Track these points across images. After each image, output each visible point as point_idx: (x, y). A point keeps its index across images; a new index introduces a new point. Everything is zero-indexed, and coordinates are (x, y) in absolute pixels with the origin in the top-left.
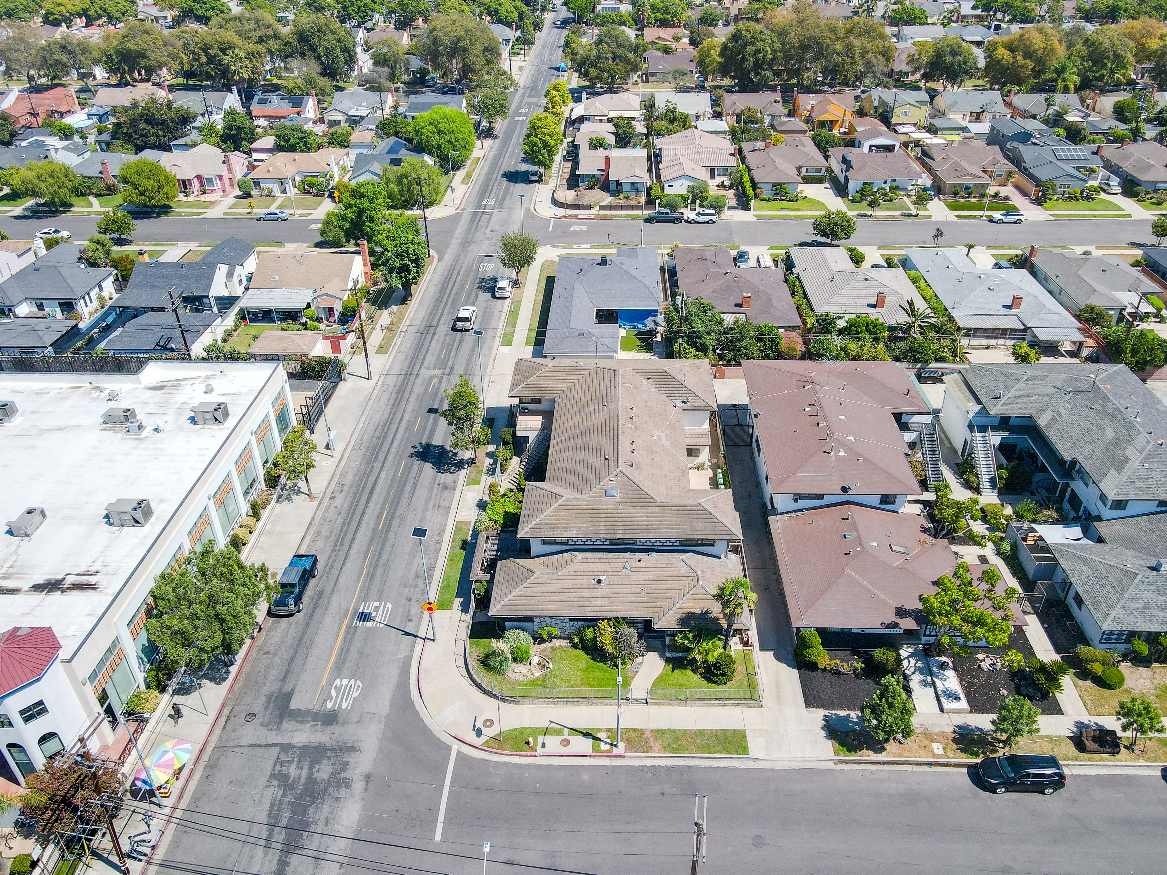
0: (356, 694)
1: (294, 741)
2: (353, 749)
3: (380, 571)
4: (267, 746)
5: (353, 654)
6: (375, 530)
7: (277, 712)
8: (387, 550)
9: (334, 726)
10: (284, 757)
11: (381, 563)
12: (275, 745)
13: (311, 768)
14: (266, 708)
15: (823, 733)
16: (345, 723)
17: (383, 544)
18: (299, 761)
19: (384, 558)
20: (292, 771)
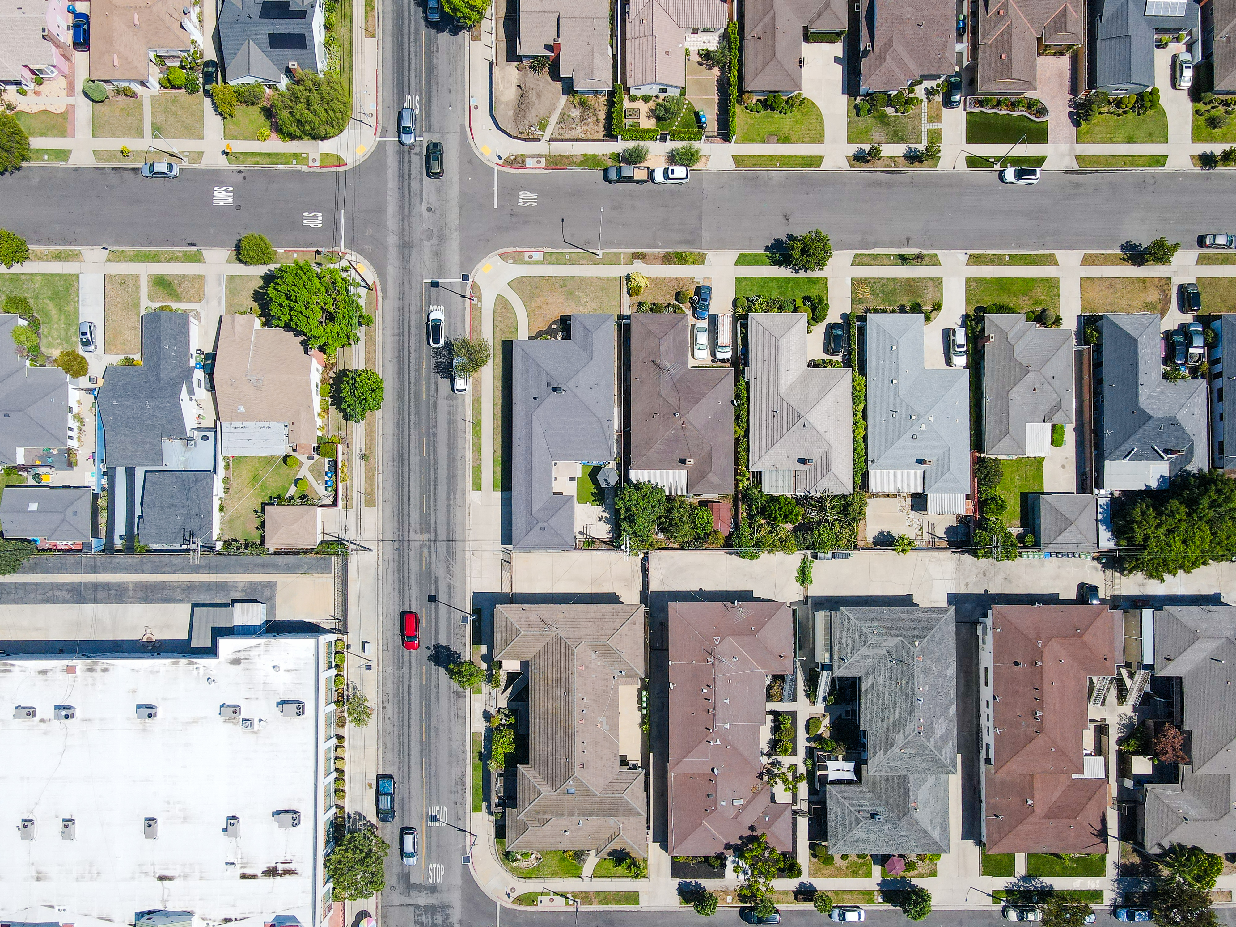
0: (442, 873)
1: (420, 903)
2: (449, 907)
3: (433, 779)
4: (407, 905)
5: (434, 846)
6: (421, 742)
7: (405, 886)
8: (433, 761)
9: (437, 894)
10: (417, 912)
11: (432, 774)
12: (411, 905)
13: (432, 918)
14: (399, 883)
15: (677, 892)
16: (441, 892)
17: (430, 756)
18: (425, 914)
19: (433, 769)
20: (424, 919)
